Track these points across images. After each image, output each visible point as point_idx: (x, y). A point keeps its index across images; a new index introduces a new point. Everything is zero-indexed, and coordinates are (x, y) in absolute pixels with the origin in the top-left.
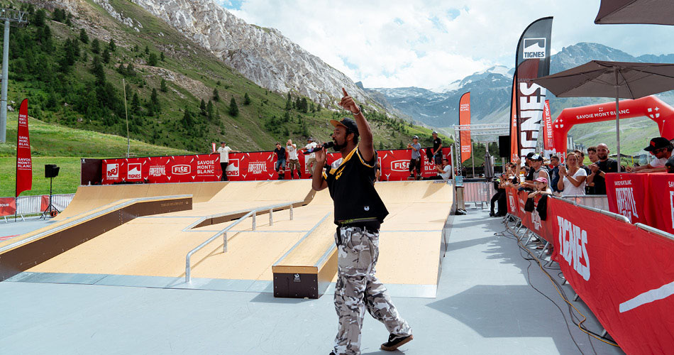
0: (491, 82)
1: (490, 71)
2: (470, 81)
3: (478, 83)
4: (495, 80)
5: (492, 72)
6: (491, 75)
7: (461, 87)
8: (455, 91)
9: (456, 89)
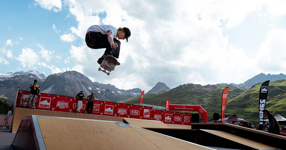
0: (30, 78)
1: (30, 72)
2: (18, 74)
3: (23, 76)
4: (32, 77)
5: (31, 73)
6: (30, 74)
7: (12, 76)
8: (8, 78)
9: (9, 77)
